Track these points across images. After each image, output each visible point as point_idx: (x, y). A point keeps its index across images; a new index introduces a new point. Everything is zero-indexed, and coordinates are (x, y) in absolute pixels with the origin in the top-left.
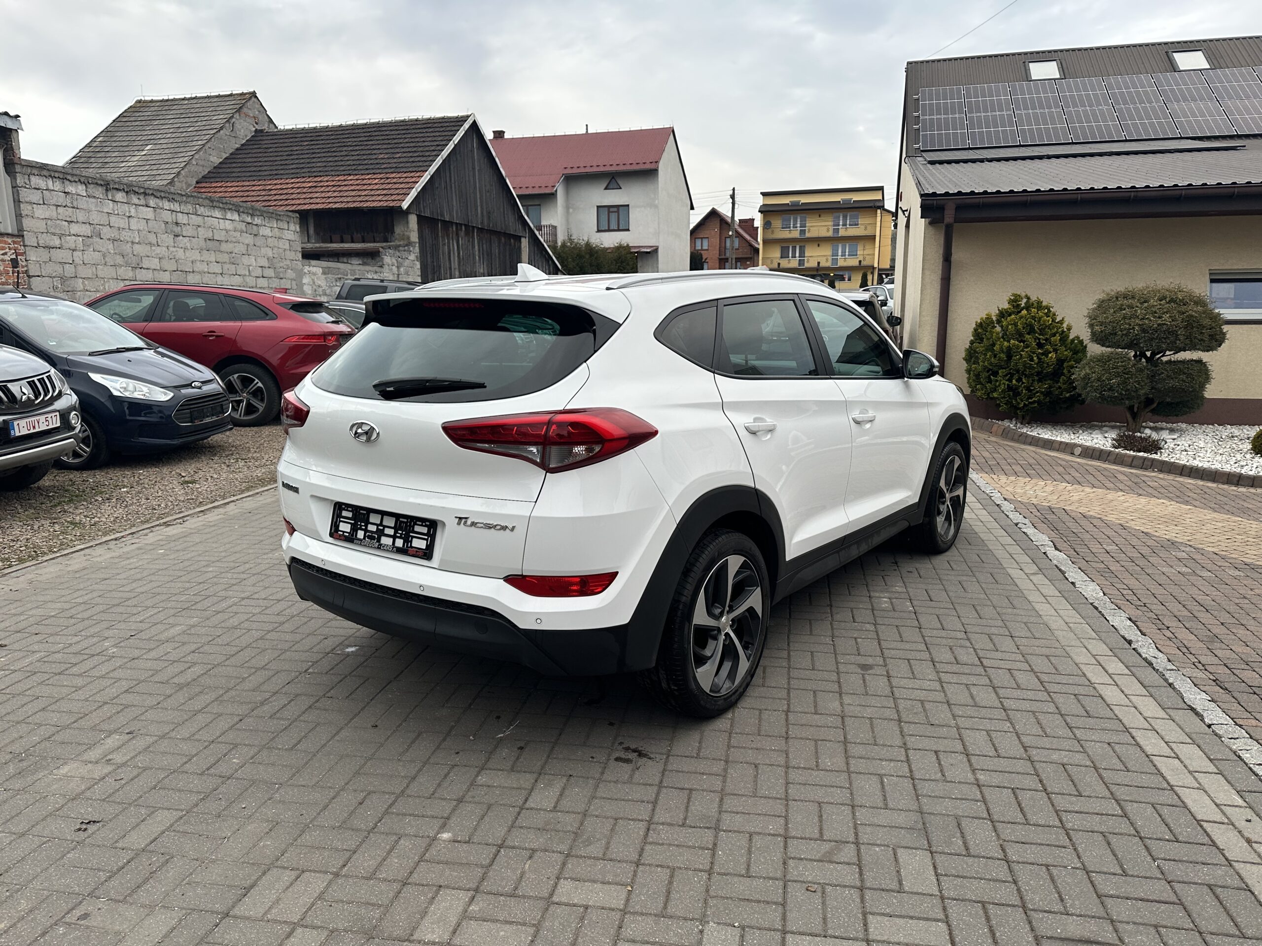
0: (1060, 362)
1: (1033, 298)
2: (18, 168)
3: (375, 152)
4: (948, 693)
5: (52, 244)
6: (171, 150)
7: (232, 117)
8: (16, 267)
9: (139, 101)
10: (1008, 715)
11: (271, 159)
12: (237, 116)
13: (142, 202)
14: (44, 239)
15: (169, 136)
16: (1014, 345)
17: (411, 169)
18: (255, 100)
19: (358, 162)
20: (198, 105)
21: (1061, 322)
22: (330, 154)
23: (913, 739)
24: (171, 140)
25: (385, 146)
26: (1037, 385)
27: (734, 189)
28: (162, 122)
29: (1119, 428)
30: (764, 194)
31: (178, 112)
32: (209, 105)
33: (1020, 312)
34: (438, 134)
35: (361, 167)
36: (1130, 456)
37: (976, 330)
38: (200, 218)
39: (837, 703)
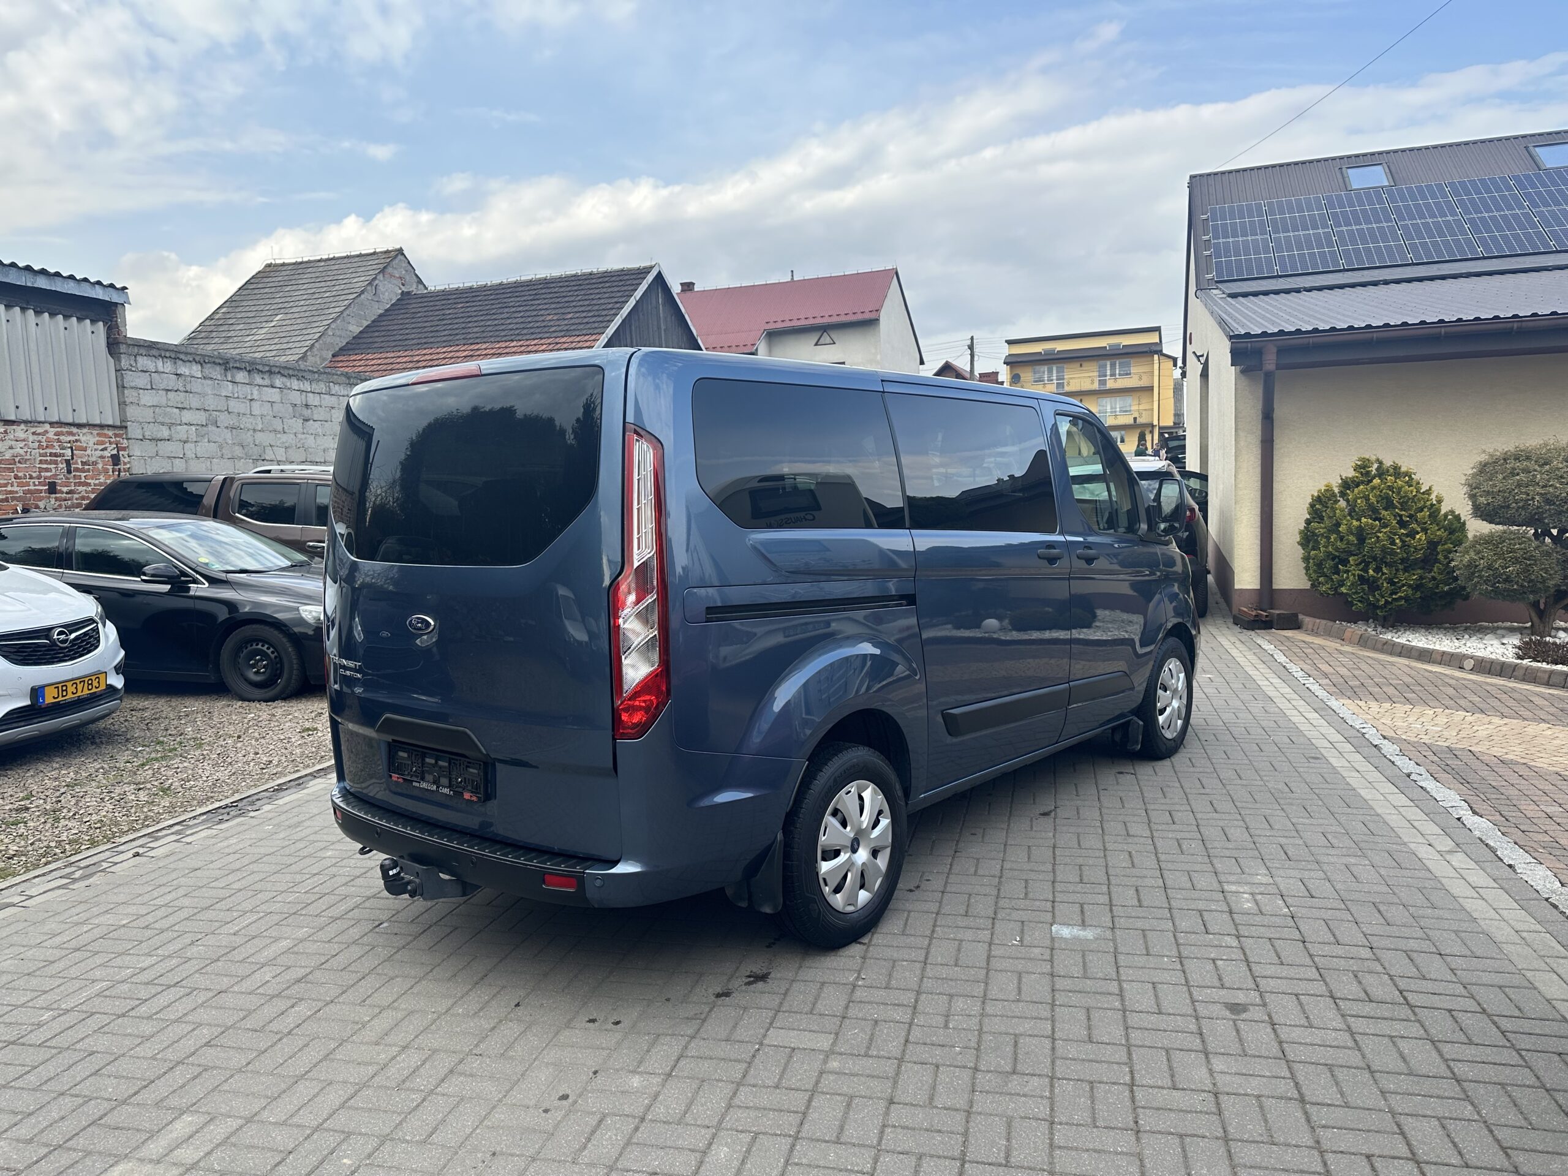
0: (1433, 545)
1: (1388, 463)
2: (123, 348)
3: (542, 312)
4: (1367, 1051)
5: (159, 436)
6: (304, 320)
7: (375, 279)
8: (117, 465)
9: (269, 265)
10: (1464, 1091)
11: (420, 325)
12: (380, 277)
13: (267, 382)
14: (151, 431)
15: (302, 303)
16: (1367, 524)
17: (584, 332)
18: (402, 257)
19: (522, 326)
20: (337, 267)
21: (1428, 492)
22: (489, 317)
23: (1329, 1133)
24: (305, 308)
25: (553, 306)
26: (1402, 576)
27: (972, 338)
28: (295, 287)
29: (1520, 631)
30: (1010, 342)
31: (313, 275)
32: (349, 265)
33: (1371, 481)
34: (616, 289)
35: (525, 331)
36: (1545, 671)
37: (1312, 506)
38: (334, 398)
39: (1204, 1072)
